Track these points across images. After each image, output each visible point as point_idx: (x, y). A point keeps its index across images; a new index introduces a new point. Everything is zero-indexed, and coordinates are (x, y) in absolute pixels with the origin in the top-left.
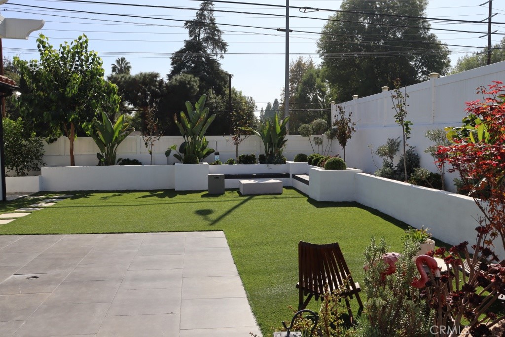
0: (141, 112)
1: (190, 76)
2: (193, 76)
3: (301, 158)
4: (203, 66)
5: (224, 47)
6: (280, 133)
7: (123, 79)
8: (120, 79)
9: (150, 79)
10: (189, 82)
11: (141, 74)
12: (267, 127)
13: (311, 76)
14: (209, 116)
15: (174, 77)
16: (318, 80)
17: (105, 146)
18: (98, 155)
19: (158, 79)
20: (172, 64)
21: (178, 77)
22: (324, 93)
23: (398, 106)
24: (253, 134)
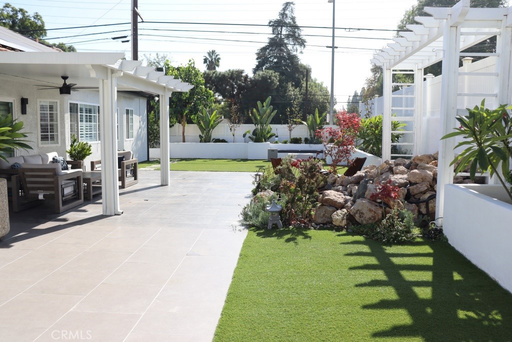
0: (229, 103)
1: (271, 72)
2: (273, 71)
4: (285, 61)
5: (303, 44)
6: (320, 124)
7: (214, 75)
8: (211, 75)
9: (236, 75)
10: (270, 77)
11: (229, 70)
12: (310, 119)
14: (272, 112)
15: (257, 73)
17: (205, 130)
18: (200, 136)
19: (244, 74)
20: (257, 59)
21: (261, 73)
24: (302, 123)
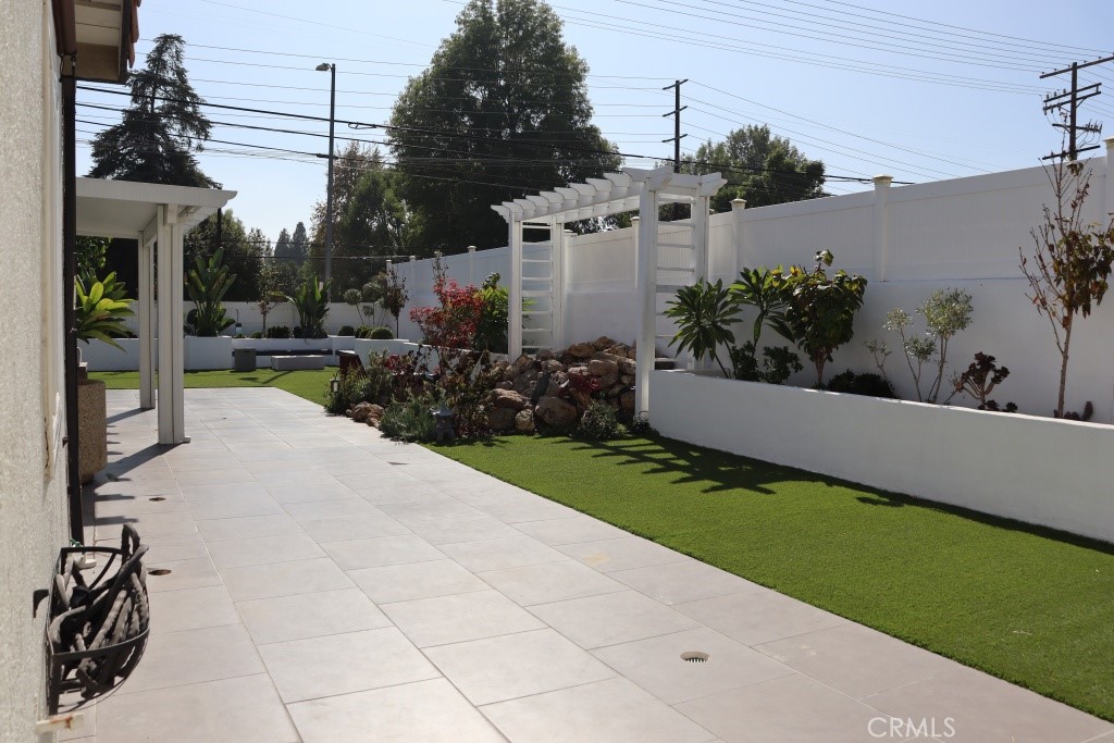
3: (347, 331)
5: (204, 130)
6: (320, 301)
12: (304, 292)
13: (375, 183)
14: (227, 277)
16: (389, 194)
22: (399, 222)
23: (439, 277)
24: (287, 300)
